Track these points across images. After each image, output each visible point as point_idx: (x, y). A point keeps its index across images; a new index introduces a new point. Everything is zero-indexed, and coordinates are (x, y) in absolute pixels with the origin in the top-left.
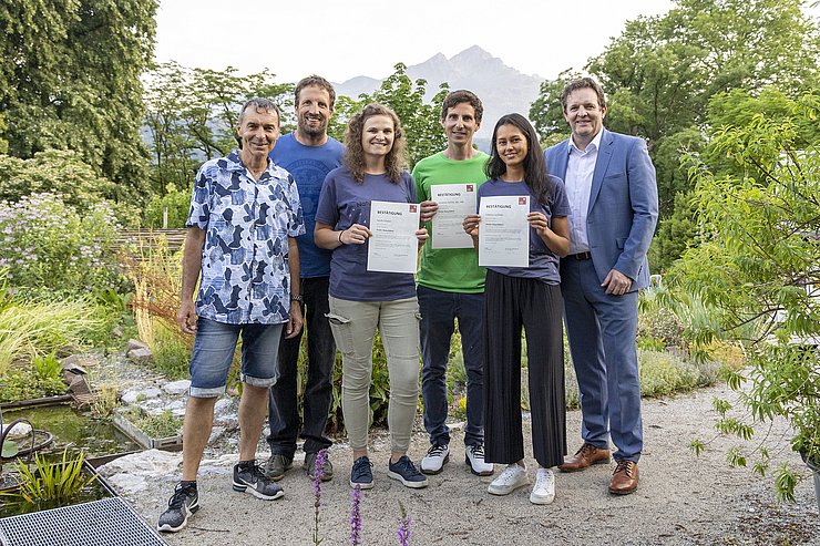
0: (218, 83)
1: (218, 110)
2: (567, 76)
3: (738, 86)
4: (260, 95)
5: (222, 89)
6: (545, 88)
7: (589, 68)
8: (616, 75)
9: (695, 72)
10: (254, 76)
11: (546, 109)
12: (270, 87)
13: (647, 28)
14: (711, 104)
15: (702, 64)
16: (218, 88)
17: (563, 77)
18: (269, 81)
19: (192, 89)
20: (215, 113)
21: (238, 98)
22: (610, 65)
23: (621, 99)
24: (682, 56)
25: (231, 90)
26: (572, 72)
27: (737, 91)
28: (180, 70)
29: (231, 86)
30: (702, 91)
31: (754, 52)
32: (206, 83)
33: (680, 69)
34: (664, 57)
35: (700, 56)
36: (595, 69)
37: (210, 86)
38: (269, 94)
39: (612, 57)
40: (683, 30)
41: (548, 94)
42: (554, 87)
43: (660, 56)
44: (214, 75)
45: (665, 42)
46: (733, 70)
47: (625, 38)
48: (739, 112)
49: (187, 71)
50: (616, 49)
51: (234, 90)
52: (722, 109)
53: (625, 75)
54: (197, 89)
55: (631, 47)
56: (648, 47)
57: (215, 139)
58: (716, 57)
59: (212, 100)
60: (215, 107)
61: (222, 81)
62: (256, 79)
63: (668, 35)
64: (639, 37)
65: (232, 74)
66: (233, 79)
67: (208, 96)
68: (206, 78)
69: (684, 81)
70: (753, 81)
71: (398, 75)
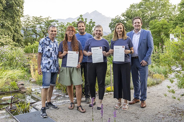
0: (38, 20)
1: (38, 26)
2: (117, 17)
3: (155, 19)
4: (48, 22)
5: (39, 21)
6: (112, 20)
7: (122, 15)
8: (128, 17)
9: (146, 16)
10: (46, 18)
11: (113, 25)
12: (50, 21)
13: (135, 6)
14: (150, 23)
15: (147, 14)
16: (38, 21)
17: (116, 17)
18: (50, 19)
19: (32, 21)
20: (38, 27)
21: (43, 23)
22: (127, 14)
23: (129, 22)
24: (143, 12)
25: (41, 21)
26: (118, 16)
27: (155, 20)
28: (29, 17)
29: (41, 20)
30: (147, 20)
31: (159, 11)
32: (35, 20)
33: (142, 15)
34: (139, 12)
35: (147, 12)
36: (123, 15)
37: (36, 20)
38: (50, 22)
39: (127, 13)
40: (143, 6)
41: (113, 21)
42: (114, 20)
43: (138, 12)
44: (37, 18)
45: (139, 9)
46: (154, 15)
47: (130, 8)
48: (156, 25)
49: (31, 17)
50: (128, 11)
51: (42, 21)
52: (152, 24)
53: (130, 17)
54: (33, 21)
55: (131, 10)
56: (135, 10)
57: (38, 33)
58: (150, 12)
59: (37, 24)
60: (38, 25)
61: (39, 19)
62: (47, 19)
63: (140, 8)
64: (133, 8)
65: (41, 18)
66: (41, 19)
67: (36, 23)
68: (35, 19)
69: (144, 18)
70: (159, 18)
71: (81, 17)
